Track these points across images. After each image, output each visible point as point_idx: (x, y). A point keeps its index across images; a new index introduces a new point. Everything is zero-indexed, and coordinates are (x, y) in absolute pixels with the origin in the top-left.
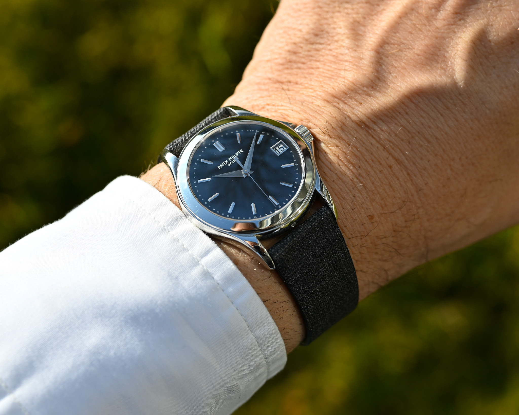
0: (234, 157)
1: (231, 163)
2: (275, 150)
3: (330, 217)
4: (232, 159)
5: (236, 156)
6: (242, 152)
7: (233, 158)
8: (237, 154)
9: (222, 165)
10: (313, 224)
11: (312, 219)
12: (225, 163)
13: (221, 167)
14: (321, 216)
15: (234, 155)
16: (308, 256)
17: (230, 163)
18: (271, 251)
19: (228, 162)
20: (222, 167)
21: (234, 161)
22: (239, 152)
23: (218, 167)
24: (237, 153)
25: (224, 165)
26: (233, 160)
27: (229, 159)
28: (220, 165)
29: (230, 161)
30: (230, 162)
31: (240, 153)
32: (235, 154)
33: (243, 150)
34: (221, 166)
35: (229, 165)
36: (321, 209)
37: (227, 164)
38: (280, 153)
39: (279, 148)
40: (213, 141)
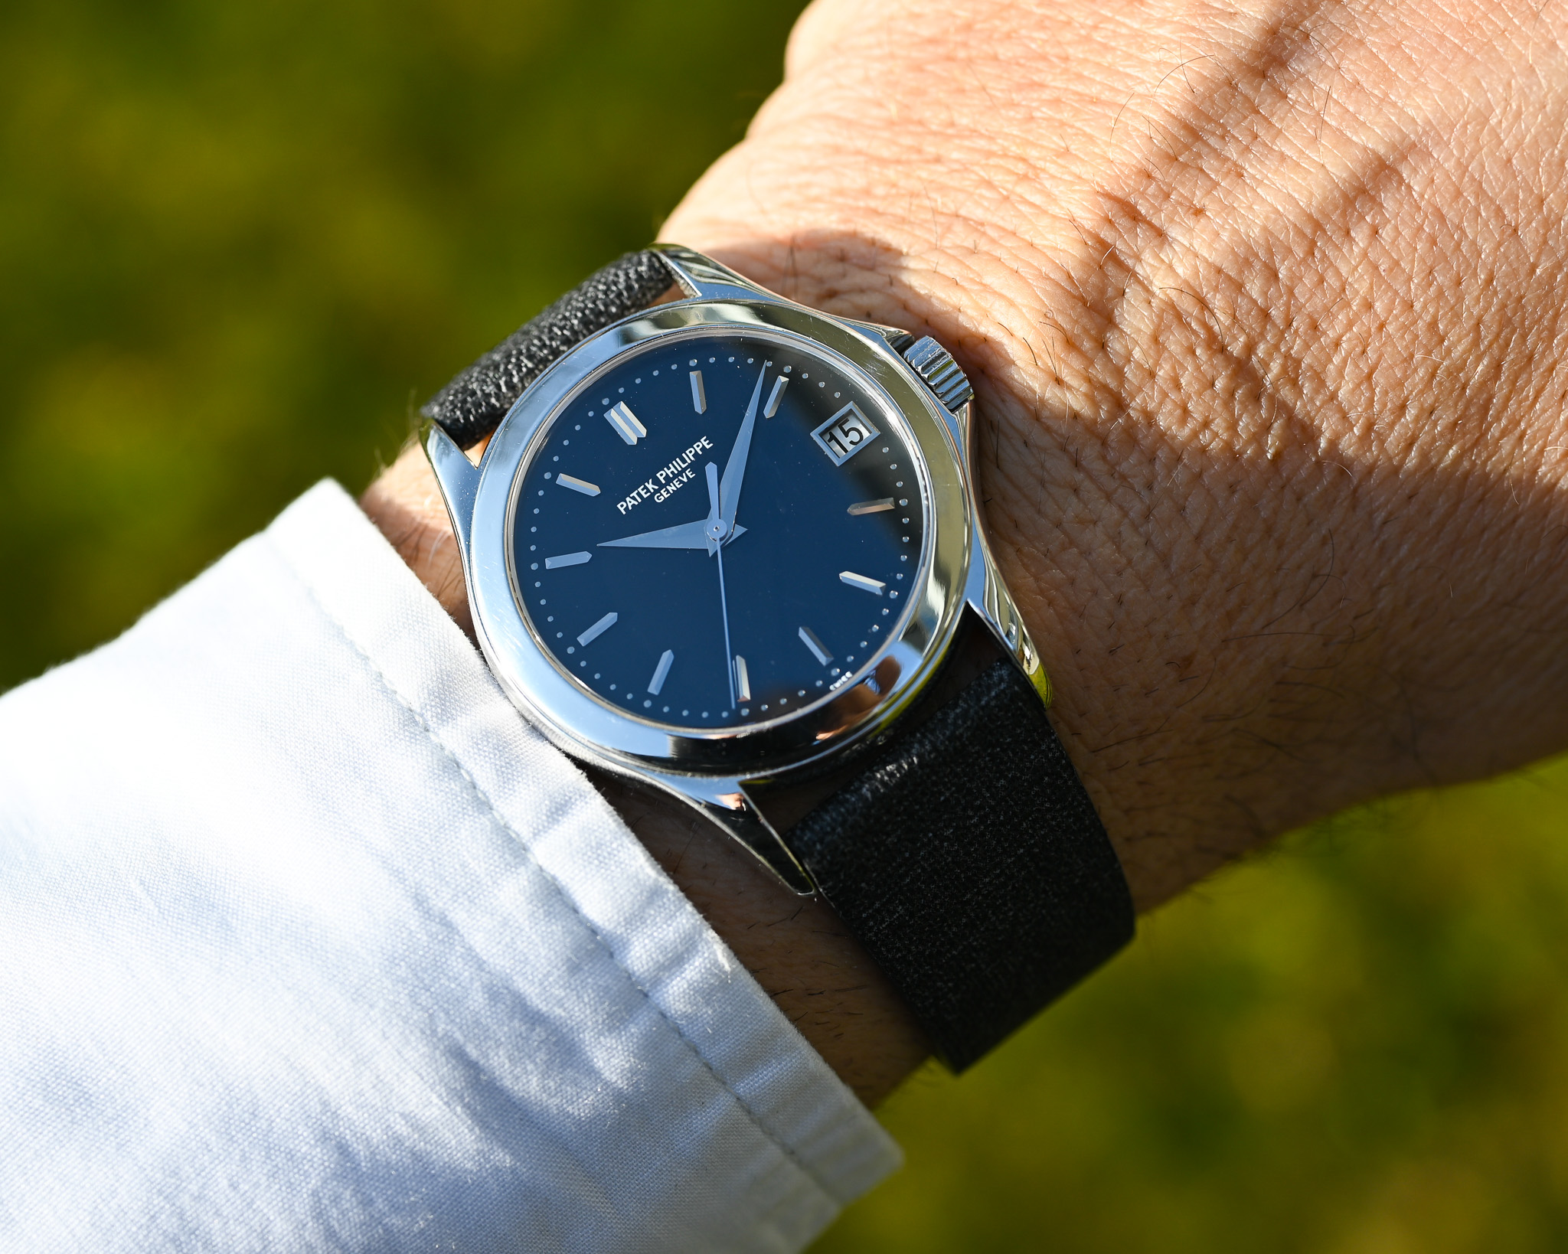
0: (677, 465)
1: (667, 490)
2: (830, 441)
3: (1020, 704)
4: (671, 476)
5: (684, 461)
6: (708, 447)
7: (672, 472)
8: (690, 455)
9: (634, 498)
10: (957, 733)
11: (952, 715)
12: (643, 493)
13: (630, 508)
14: (988, 703)
15: (678, 460)
16: (937, 843)
17: (662, 492)
18: (800, 839)
19: (656, 487)
20: (633, 505)
21: (677, 484)
22: (695, 446)
23: (619, 506)
24: (687, 452)
25: (640, 500)
26: (674, 479)
27: (658, 475)
28: (628, 499)
29: (664, 482)
30: (662, 486)
31: (700, 453)
32: (684, 455)
33: (710, 440)
34: (630, 502)
35: (659, 499)
36: (990, 676)
37: (653, 495)
38: (846, 451)
39: (843, 430)
40: (606, 402)
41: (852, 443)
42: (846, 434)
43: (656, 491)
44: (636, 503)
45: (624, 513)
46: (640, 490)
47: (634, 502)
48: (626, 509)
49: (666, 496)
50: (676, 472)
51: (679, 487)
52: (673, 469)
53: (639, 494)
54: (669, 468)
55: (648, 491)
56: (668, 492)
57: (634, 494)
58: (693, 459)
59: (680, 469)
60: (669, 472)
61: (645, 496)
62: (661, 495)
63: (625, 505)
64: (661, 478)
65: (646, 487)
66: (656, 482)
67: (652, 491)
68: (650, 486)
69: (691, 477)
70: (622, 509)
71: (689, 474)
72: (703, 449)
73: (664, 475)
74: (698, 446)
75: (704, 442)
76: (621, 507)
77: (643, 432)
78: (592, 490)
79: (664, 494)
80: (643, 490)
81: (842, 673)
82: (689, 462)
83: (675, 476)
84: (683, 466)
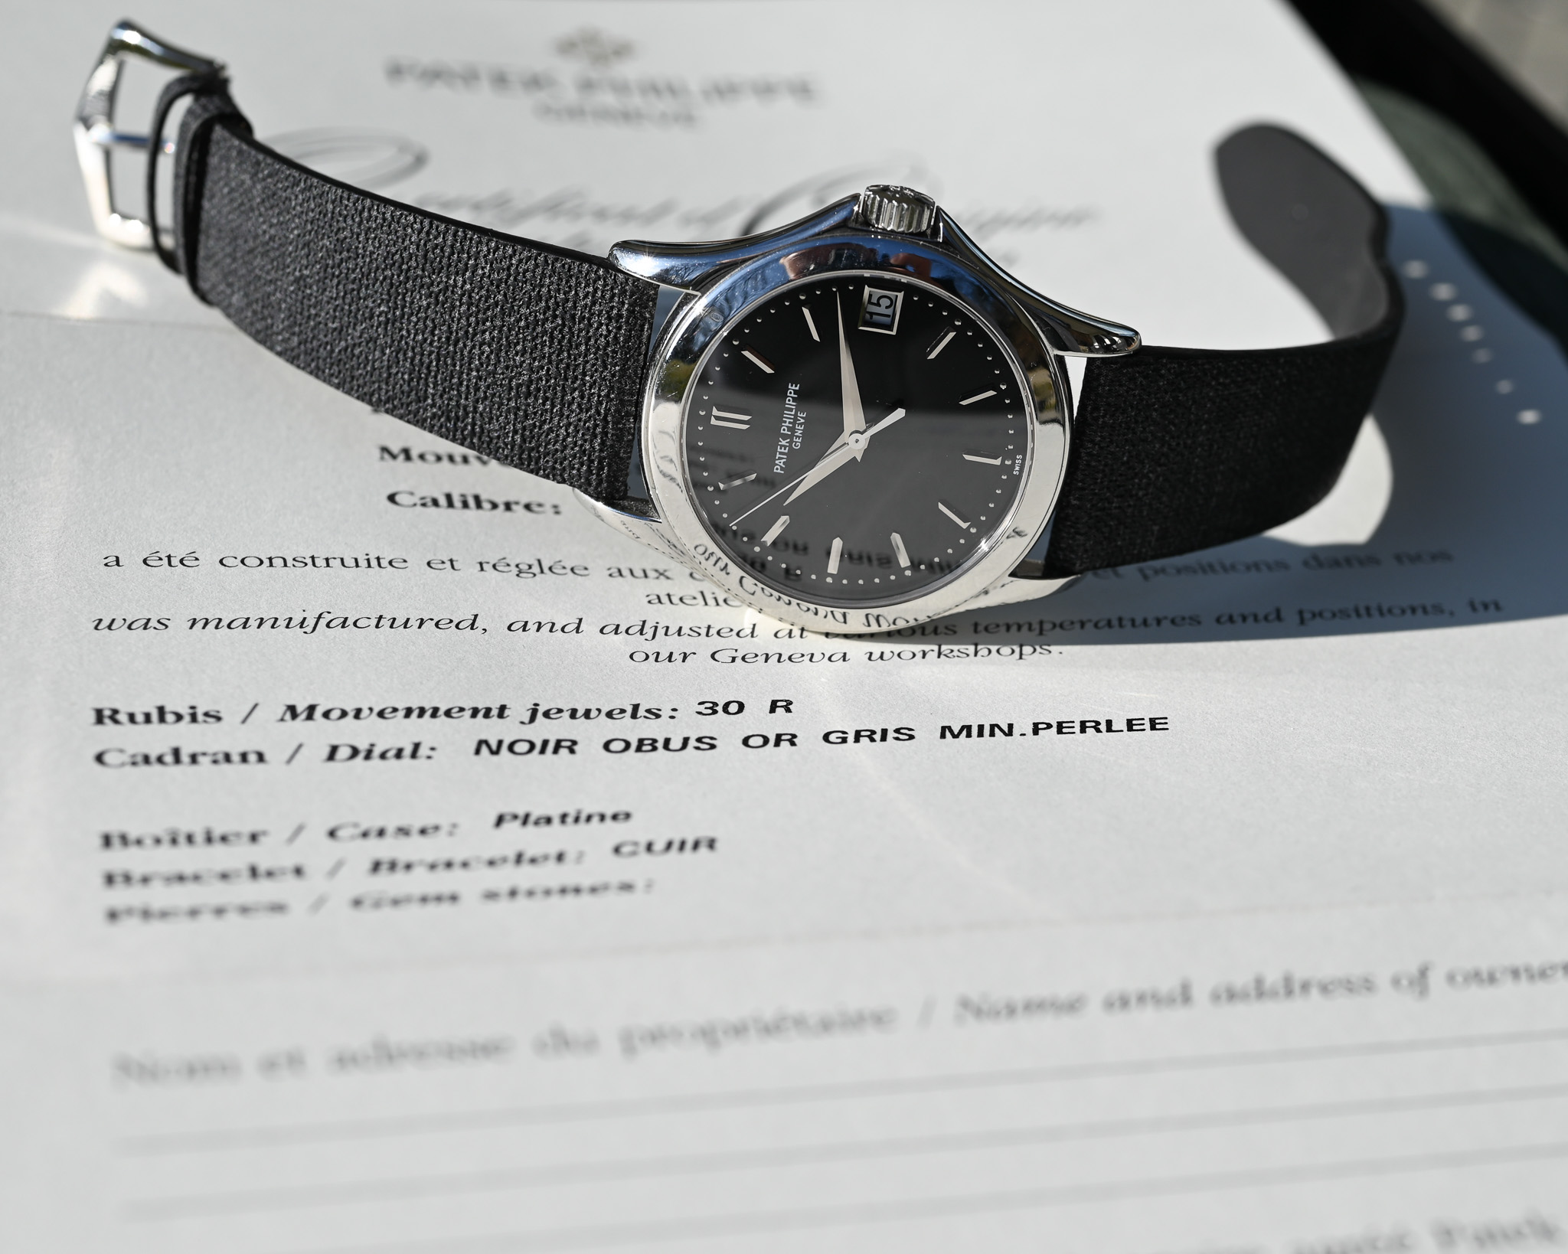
0: (788, 416)
13: (783, 466)
15: (785, 412)
17: (794, 440)
19: (788, 440)
20: (784, 463)
23: (774, 472)
26: (794, 426)
32: (786, 406)
35: (797, 446)
37: (790, 447)
41: (887, 307)
42: (878, 305)
43: (791, 443)
44: (785, 460)
45: (782, 472)
46: (779, 450)
47: (782, 461)
48: (782, 469)
49: (800, 441)
50: (792, 421)
51: (802, 428)
52: (788, 420)
53: (781, 453)
54: (785, 422)
55: (785, 447)
56: (799, 437)
57: (778, 456)
58: (795, 404)
59: (792, 417)
60: (787, 424)
61: (786, 451)
62: (796, 442)
63: (779, 467)
64: (786, 432)
65: (781, 446)
66: (785, 437)
67: (788, 444)
68: (784, 443)
69: (804, 416)
70: (779, 471)
71: (801, 415)
72: (795, 392)
73: (786, 428)
74: (791, 393)
76: (777, 470)
77: (747, 418)
79: (797, 440)
80: (781, 449)
81: (1014, 460)
82: (794, 407)
83: (794, 423)
84: (793, 413)
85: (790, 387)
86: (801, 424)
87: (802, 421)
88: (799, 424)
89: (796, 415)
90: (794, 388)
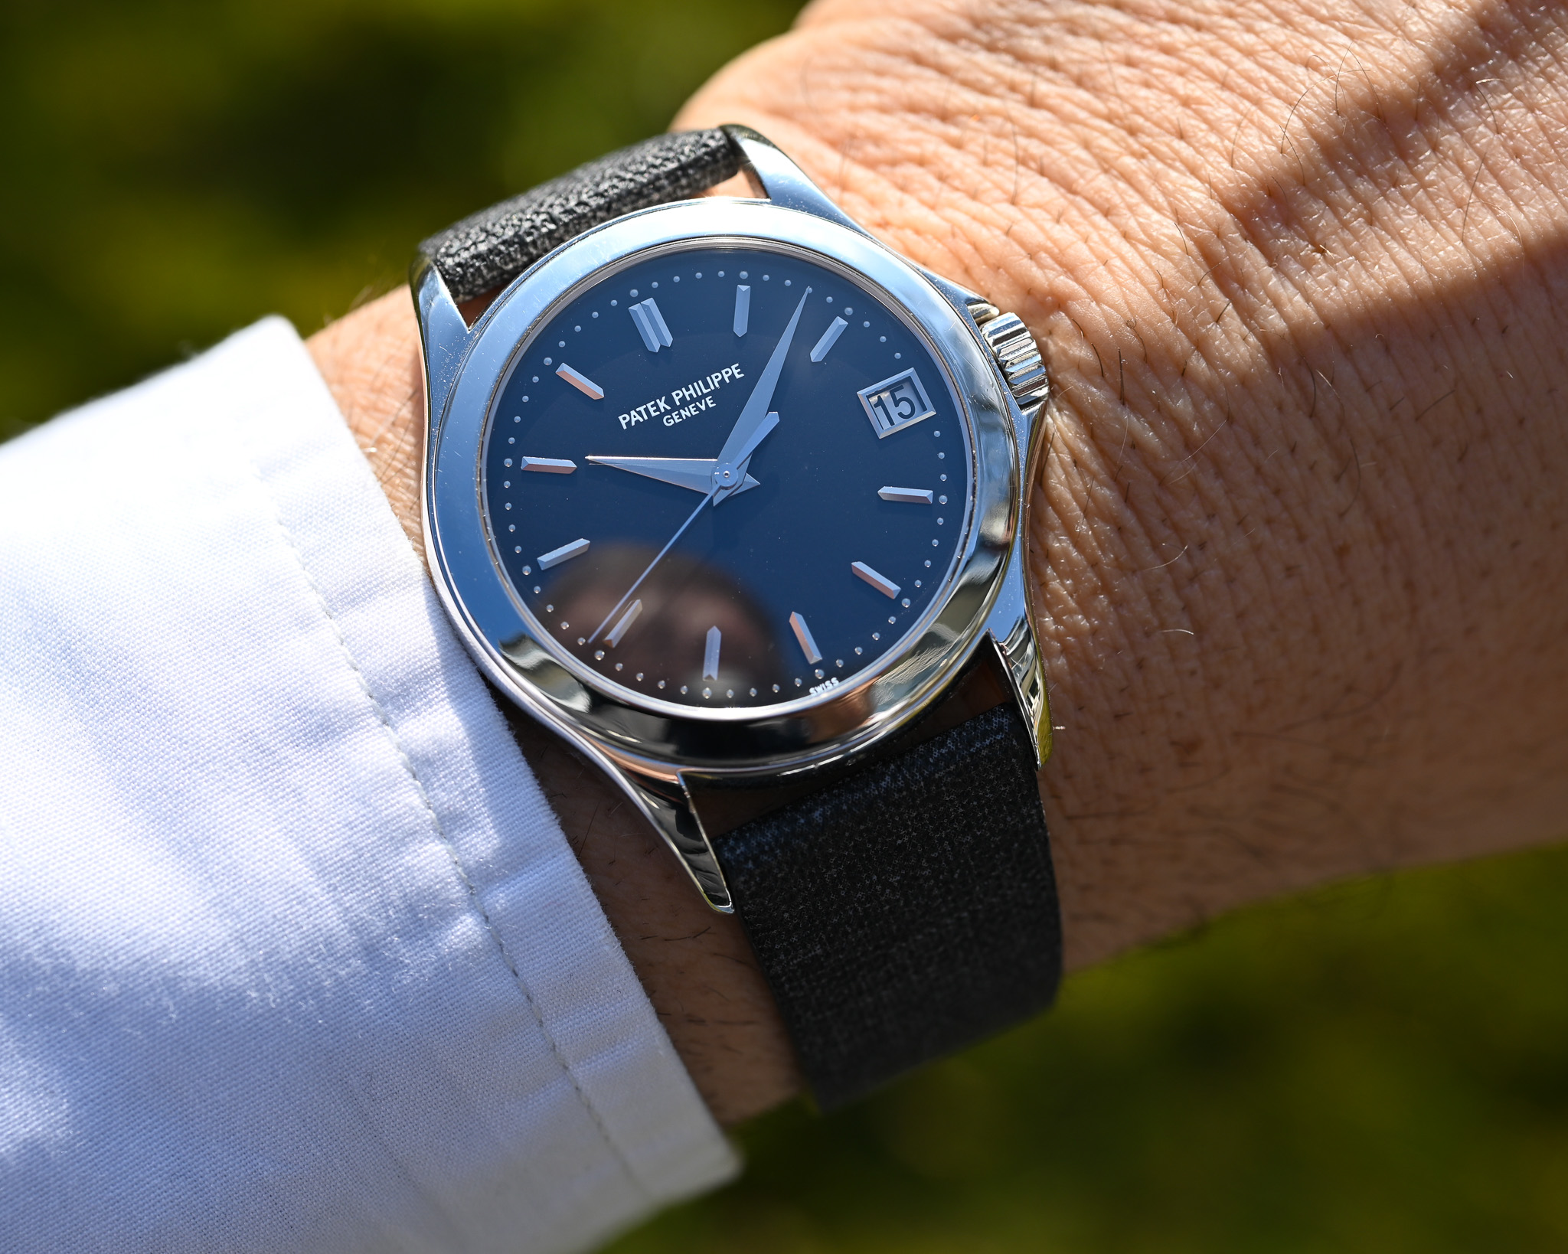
0: (697, 389)
1: (680, 414)
2: (877, 406)
3: (1013, 760)
4: (688, 399)
5: (707, 386)
6: (738, 376)
7: (690, 395)
8: (716, 381)
9: (640, 413)
10: (937, 776)
11: (936, 754)
12: (651, 410)
13: (633, 424)
14: (979, 751)
15: (700, 382)
16: (879, 887)
17: (674, 414)
18: (732, 850)
19: (668, 408)
20: (637, 422)
21: (692, 410)
22: (723, 372)
23: (621, 418)
24: (713, 376)
25: (646, 417)
26: (690, 403)
27: (674, 394)
28: (633, 413)
29: (678, 403)
30: (674, 408)
31: (728, 381)
32: (708, 378)
33: (741, 368)
34: (634, 417)
35: (668, 422)
36: (989, 721)
37: (662, 415)
38: (892, 423)
39: (894, 397)
40: (634, 292)
41: (901, 415)
42: (896, 403)
43: (667, 412)
44: (641, 420)
45: (625, 427)
46: (649, 405)
47: (638, 418)
48: (628, 424)
49: (677, 421)
50: (695, 396)
51: (694, 414)
52: (692, 391)
53: (646, 410)
54: (688, 390)
55: (658, 409)
56: (681, 417)
57: (641, 409)
58: (717, 386)
59: (700, 394)
60: (687, 394)
61: (653, 414)
62: (672, 418)
63: (628, 418)
64: (676, 399)
65: (656, 405)
66: (670, 401)
67: (663, 410)
68: (662, 404)
69: (711, 406)
70: (623, 423)
71: (709, 402)
72: (732, 377)
73: (681, 395)
74: (727, 373)
75: (735, 370)
76: (623, 420)
77: (669, 340)
78: (595, 391)
79: (676, 418)
80: (652, 406)
81: (827, 678)
82: (712, 388)
83: (693, 400)
84: (705, 391)
85: (733, 367)
86: (698, 409)
87: (703, 407)
88: (696, 406)
89: (704, 396)
90: (736, 372)
